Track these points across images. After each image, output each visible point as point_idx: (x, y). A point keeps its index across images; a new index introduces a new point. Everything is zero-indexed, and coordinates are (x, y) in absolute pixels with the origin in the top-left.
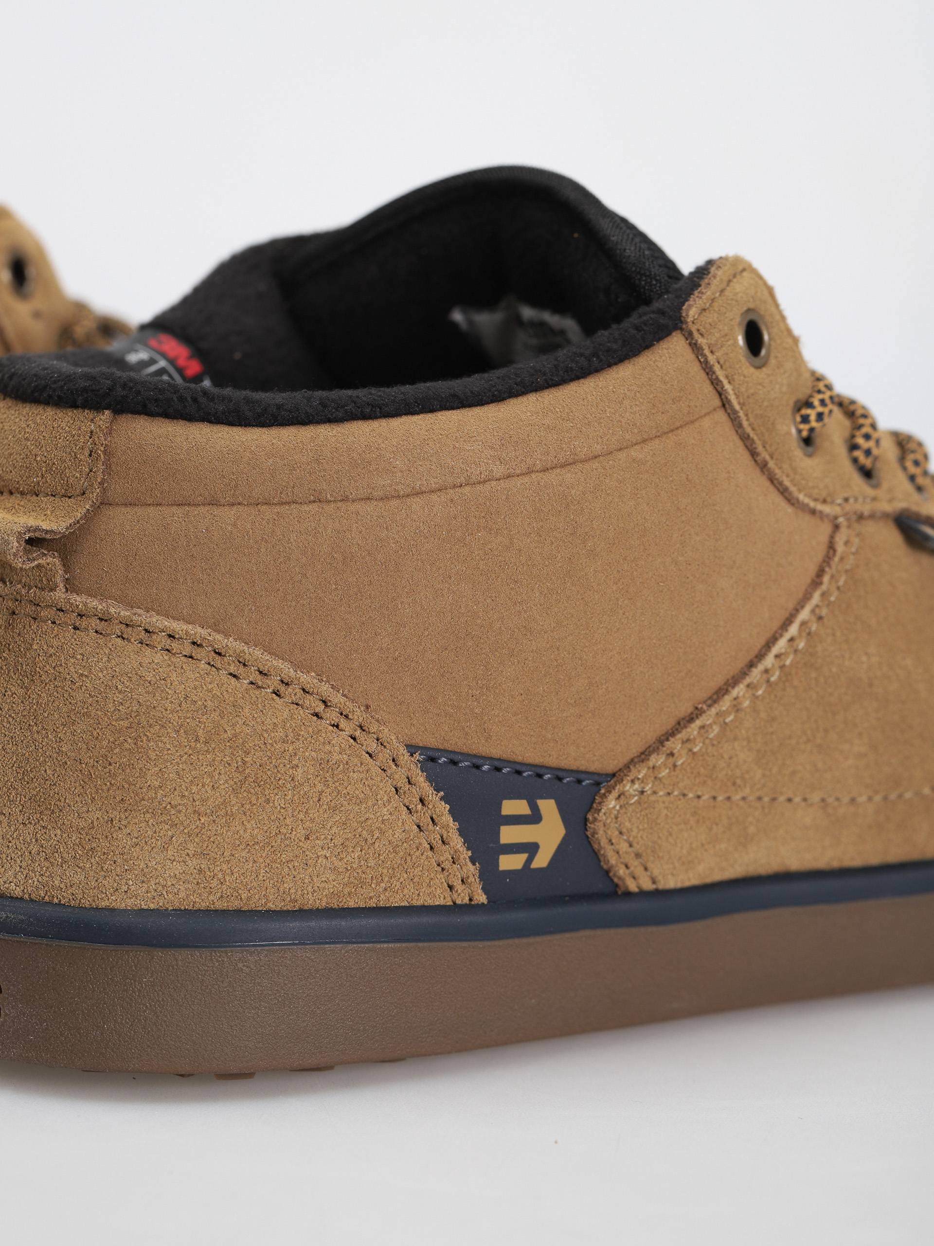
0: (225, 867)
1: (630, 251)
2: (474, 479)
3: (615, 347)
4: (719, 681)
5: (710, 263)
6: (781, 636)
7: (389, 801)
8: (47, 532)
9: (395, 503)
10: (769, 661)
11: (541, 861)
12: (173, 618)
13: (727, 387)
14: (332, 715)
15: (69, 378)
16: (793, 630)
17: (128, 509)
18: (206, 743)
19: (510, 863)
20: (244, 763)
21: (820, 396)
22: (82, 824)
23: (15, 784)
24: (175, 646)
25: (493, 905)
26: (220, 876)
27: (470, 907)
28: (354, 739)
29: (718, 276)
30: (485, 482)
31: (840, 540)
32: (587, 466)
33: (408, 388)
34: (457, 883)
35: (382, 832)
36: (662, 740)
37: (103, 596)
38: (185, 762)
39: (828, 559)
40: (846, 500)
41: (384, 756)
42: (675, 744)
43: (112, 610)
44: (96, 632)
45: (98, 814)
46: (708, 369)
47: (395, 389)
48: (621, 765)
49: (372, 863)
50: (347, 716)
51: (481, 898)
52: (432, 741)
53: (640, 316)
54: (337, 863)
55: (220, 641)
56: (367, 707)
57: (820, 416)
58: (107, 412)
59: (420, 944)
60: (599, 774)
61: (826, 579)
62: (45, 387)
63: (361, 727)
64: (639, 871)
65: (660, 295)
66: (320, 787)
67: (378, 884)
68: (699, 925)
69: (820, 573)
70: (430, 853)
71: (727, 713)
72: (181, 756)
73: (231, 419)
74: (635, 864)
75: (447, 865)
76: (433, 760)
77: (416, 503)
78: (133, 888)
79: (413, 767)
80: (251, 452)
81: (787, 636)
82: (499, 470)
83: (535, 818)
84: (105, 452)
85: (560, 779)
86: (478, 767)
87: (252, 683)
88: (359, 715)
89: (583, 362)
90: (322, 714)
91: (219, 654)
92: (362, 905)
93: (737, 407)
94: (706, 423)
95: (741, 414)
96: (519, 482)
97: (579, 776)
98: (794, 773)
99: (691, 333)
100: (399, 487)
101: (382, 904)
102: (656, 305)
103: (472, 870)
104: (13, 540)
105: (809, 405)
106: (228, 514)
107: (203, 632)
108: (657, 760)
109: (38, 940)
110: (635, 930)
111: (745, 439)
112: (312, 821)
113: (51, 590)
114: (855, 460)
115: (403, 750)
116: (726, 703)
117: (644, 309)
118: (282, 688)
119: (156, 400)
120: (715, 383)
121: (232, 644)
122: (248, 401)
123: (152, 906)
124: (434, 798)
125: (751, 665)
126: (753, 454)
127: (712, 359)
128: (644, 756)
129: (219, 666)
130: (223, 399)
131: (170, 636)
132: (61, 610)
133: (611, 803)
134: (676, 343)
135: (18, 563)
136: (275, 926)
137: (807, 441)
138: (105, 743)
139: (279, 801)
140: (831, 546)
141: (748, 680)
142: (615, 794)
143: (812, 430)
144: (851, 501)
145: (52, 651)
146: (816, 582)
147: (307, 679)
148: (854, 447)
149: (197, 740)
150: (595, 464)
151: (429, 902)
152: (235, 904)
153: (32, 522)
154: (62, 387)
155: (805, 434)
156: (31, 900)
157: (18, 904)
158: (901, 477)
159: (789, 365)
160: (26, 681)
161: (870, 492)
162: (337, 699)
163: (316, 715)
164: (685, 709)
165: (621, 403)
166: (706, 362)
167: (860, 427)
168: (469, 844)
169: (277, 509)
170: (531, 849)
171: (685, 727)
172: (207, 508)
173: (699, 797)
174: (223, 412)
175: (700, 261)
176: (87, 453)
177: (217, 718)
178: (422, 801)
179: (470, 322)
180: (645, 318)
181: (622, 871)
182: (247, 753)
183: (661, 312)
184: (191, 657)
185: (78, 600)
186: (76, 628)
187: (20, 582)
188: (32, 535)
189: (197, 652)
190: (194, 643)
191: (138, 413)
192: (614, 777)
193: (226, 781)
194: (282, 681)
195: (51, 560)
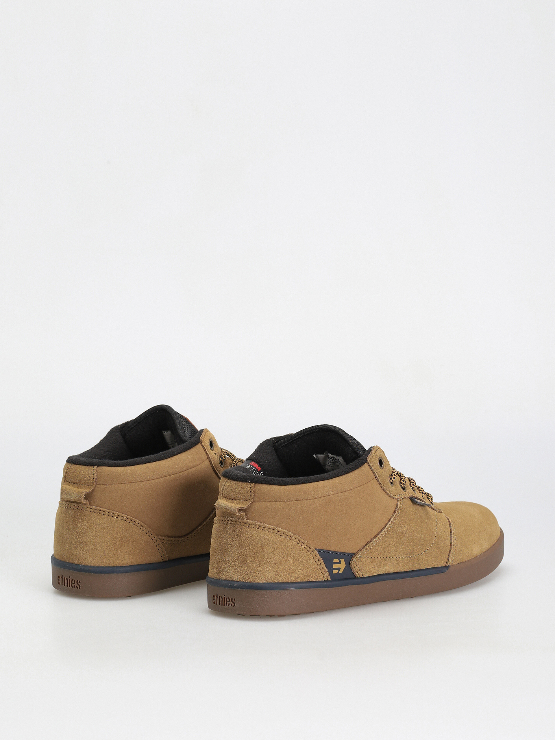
0: (280, 574)
1: (355, 446)
2: (327, 495)
3: (354, 467)
4: (376, 534)
5: (371, 447)
6: (388, 524)
7: (312, 560)
8: (243, 508)
9: (312, 500)
10: (385, 529)
11: (341, 571)
12: (269, 525)
13: (376, 474)
14: (301, 543)
15: (245, 476)
16: (390, 523)
17: (259, 503)
18: (276, 549)
19: (335, 572)
20: (284, 553)
21: (394, 474)
22: (252, 566)
23: (237, 558)
24: (269, 530)
25: (332, 580)
26: (280, 576)
27: (327, 581)
28: (305, 548)
29: (374, 451)
30: (330, 495)
31: (399, 504)
32: (349, 491)
33: (313, 477)
34: (325, 576)
35: (311, 566)
36: (364, 546)
37: (254, 520)
38: (272, 553)
39: (396, 508)
40: (400, 495)
41: (311, 551)
42: (367, 547)
43: (257, 523)
44: (253, 528)
45: (255, 564)
46: (372, 470)
47: (310, 477)
48: (356, 552)
49: (309, 573)
50: (303, 543)
51: (330, 579)
52: (320, 548)
53: (358, 460)
54: (302, 573)
55: (279, 529)
56: (307, 541)
57: (394, 478)
58: (253, 483)
59: (318, 589)
60: (352, 553)
61: (396, 512)
62: (239, 478)
63: (306, 545)
64: (360, 573)
65: (362, 455)
66: (299, 558)
67: (310, 577)
68: (372, 584)
69: (395, 511)
70: (320, 570)
71: (377, 540)
72: (272, 552)
73: (279, 484)
74: (359, 572)
75: (323, 573)
76: (320, 551)
77: (316, 500)
78: (262, 579)
79: (316, 553)
80: (283, 491)
81: (389, 524)
82: (332, 493)
83: (340, 563)
84: (253, 491)
85: (341, 554)
86: (329, 553)
87: (285, 537)
88: (306, 543)
89: (348, 470)
90: (299, 543)
91: (278, 531)
92: (307, 581)
93: (378, 478)
94: (372, 481)
95: (379, 479)
96: (336, 495)
97: (348, 554)
98: (390, 552)
99: (369, 463)
100: (313, 497)
101: (310, 581)
102: (362, 458)
103: (328, 573)
104: (236, 509)
105: (392, 475)
106: (279, 504)
107: (275, 527)
108: (364, 550)
109: (243, 589)
110: (359, 585)
111: (380, 484)
112: (297, 564)
113: (243, 519)
114: (401, 486)
115: (314, 550)
116: (377, 538)
117: (359, 459)
118: (291, 538)
119: (264, 481)
120: (374, 473)
121: (281, 530)
122: (282, 480)
123: (266, 582)
124: (321, 559)
125: (382, 530)
126: (381, 487)
127: (373, 468)
128: (361, 549)
129: (278, 534)
130: (277, 480)
131: (268, 528)
132: (246, 523)
133: (355, 559)
134: (366, 465)
135: (238, 514)
136: (291, 585)
137: (392, 483)
138: (256, 550)
139: (291, 561)
140: (397, 505)
141: (381, 533)
142: (355, 557)
143: (393, 481)
144: (401, 495)
145: (244, 532)
146: (394, 513)
147: (296, 536)
148: (401, 483)
149: (275, 549)
150: (351, 491)
151: (320, 580)
152: (282, 581)
153: (240, 506)
154: (243, 478)
155: (391, 482)
156: (241, 582)
157: (238, 582)
158: (410, 488)
159: (388, 468)
160: (239, 538)
161: (405, 493)
162: (302, 540)
163: (297, 543)
164: (369, 540)
165: (356, 478)
166: (372, 469)
167: (402, 479)
168: (327, 568)
169: (289, 502)
170: (339, 569)
171: (369, 543)
172: (275, 502)
173: (372, 558)
174: (277, 483)
175: (369, 447)
176: (250, 492)
177: (278, 544)
178: (318, 560)
179: (317, 457)
180: (359, 461)
181: (356, 573)
182: (284, 551)
183: (363, 459)
184: (273, 532)
185: (249, 521)
186: (249, 527)
187: (236, 518)
188: (240, 508)
189: (274, 531)
190: (273, 529)
191: (260, 483)
192: (355, 554)
193: (281, 557)
194: (291, 537)
195: (243, 513)
